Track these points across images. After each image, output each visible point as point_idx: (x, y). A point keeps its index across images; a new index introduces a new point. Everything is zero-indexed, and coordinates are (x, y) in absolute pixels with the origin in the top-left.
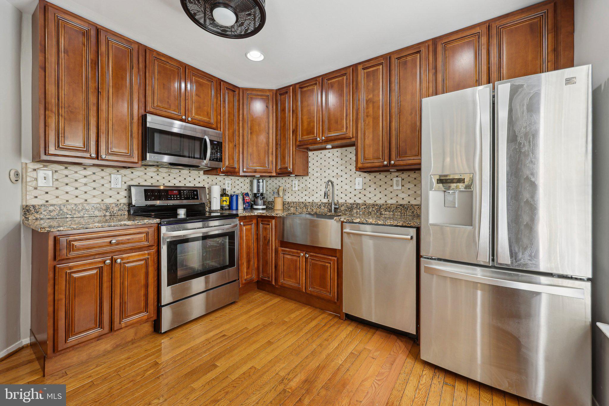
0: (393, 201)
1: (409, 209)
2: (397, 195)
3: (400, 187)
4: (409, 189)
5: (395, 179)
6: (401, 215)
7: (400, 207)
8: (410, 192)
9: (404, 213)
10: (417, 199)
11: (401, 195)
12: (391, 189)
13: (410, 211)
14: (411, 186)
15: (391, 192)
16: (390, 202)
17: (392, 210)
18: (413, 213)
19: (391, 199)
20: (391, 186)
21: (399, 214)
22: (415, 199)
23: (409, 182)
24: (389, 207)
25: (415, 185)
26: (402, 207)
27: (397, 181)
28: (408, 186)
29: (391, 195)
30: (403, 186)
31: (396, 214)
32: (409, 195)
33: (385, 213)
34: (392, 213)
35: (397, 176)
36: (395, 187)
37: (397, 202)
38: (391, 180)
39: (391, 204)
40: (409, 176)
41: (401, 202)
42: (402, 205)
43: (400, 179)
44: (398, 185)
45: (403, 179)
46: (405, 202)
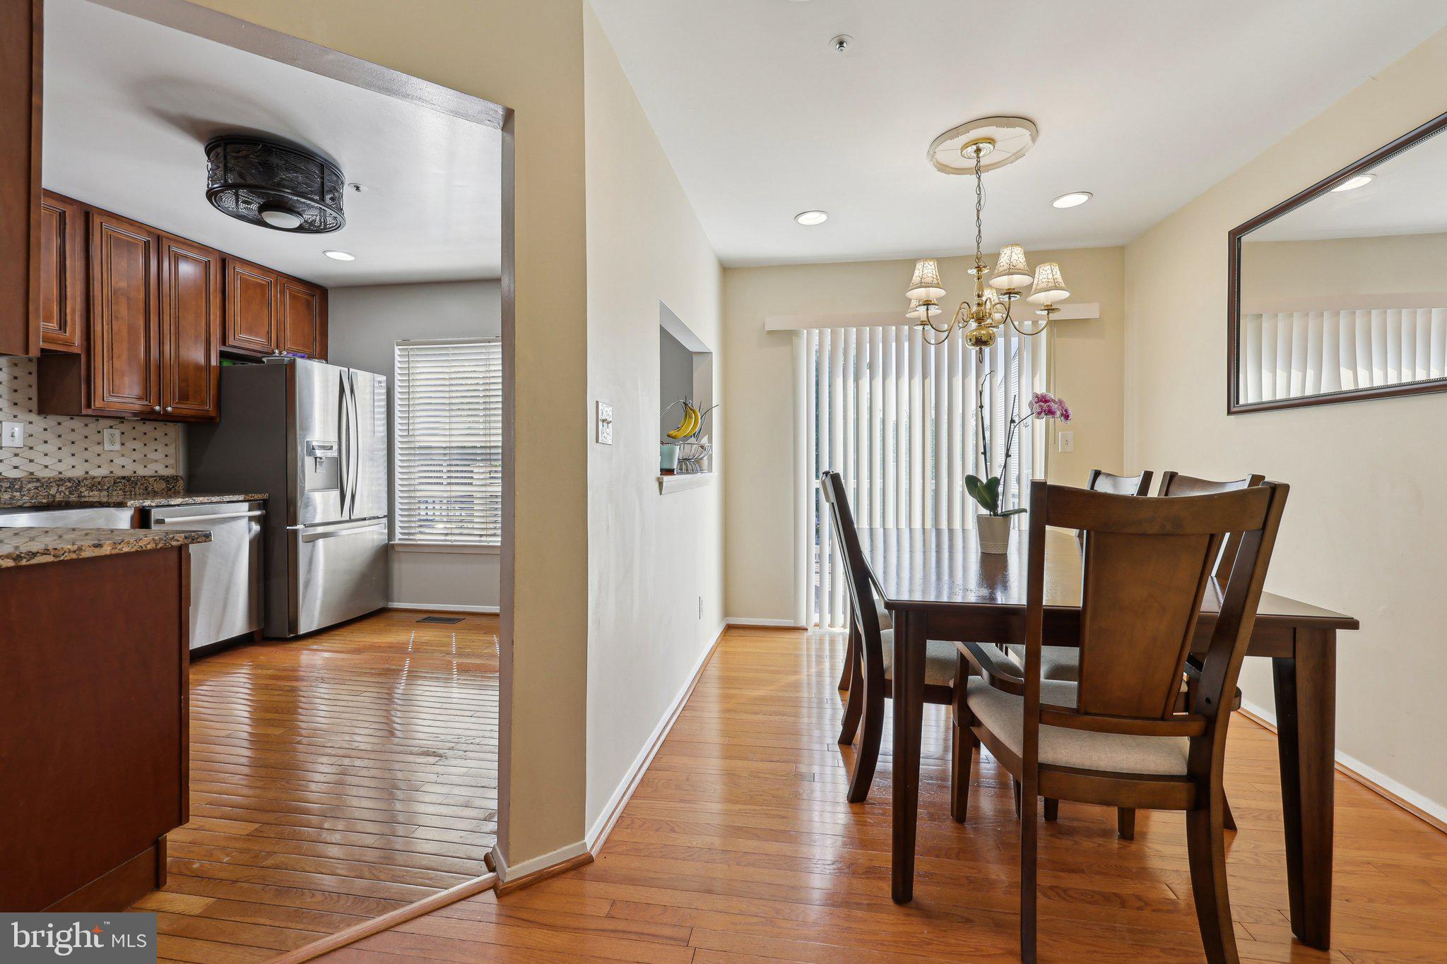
0: (103, 472)
1: (139, 484)
2: (112, 461)
3: (117, 447)
4: (134, 450)
5: (107, 432)
6: (125, 495)
7: (123, 481)
8: (136, 456)
9: (131, 492)
10: (148, 466)
11: (119, 461)
12: (98, 449)
13: (142, 487)
14: (138, 445)
15: (99, 455)
16: (95, 472)
17: (106, 487)
18: (147, 489)
19: (99, 467)
20: (99, 444)
21: (121, 492)
22: (145, 467)
23: (134, 439)
24: (99, 483)
25: (145, 445)
26: (126, 482)
27: (112, 435)
28: (131, 445)
29: (97, 461)
30: (123, 444)
31: (114, 493)
32: (134, 461)
33: (91, 494)
34: (105, 493)
35: (111, 427)
36: (107, 447)
37: (111, 472)
38: (99, 432)
39: (103, 477)
40: (134, 428)
41: (119, 473)
42: (124, 478)
43: (117, 433)
44: (113, 443)
45: (123, 433)
46: (127, 472)
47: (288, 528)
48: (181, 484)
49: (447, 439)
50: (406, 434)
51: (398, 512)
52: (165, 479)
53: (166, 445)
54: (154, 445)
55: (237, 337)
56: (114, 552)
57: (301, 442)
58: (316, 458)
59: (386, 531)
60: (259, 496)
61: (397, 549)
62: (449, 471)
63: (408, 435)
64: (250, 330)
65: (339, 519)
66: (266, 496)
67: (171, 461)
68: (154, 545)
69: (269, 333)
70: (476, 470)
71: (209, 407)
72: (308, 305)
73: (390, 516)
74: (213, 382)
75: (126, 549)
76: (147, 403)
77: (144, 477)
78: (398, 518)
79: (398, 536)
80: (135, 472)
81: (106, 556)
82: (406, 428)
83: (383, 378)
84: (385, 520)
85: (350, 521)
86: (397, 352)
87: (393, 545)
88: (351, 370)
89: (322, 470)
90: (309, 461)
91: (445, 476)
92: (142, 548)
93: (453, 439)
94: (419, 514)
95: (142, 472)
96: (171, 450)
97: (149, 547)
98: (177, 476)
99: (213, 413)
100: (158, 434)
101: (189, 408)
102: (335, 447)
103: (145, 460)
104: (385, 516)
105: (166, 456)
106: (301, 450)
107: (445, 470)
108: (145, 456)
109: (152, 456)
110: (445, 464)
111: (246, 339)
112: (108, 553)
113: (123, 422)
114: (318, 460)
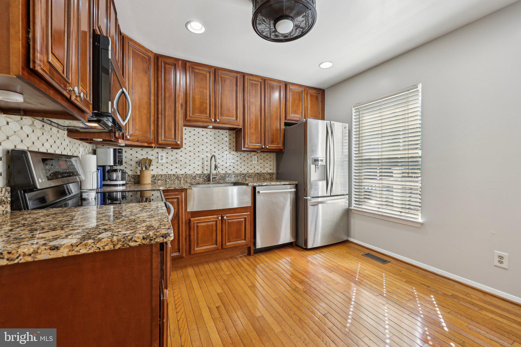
2: (255, 167)
3: (256, 162)
4: (261, 163)
5: (253, 157)
7: (257, 175)
8: (262, 165)
9: (260, 179)
11: (257, 167)
12: (251, 163)
14: (262, 161)
15: (251, 165)
16: (251, 172)
17: (253, 177)
18: (264, 178)
19: (251, 169)
20: (251, 161)
21: (257, 179)
22: (264, 169)
23: (261, 159)
24: (251, 175)
25: (264, 161)
28: (260, 161)
29: (251, 167)
30: (258, 161)
31: (255, 179)
32: (261, 167)
33: (249, 179)
34: (252, 179)
35: (254, 155)
36: (253, 162)
37: (255, 171)
38: (251, 157)
40: (261, 155)
41: (257, 172)
42: (258, 173)
43: (256, 157)
44: (255, 160)
45: (258, 157)
46: (259, 172)
47: (304, 197)
48: (274, 176)
49: (380, 154)
50: (358, 152)
51: (353, 193)
52: (270, 174)
53: (270, 161)
54: (267, 161)
55: (290, 115)
56: (71, 254)
57: (309, 158)
58: (316, 165)
59: (348, 202)
60: (293, 183)
61: (353, 211)
62: (381, 172)
63: (359, 153)
64: (295, 112)
65: (326, 195)
66: (297, 183)
67: (272, 167)
68: (112, 246)
69: (302, 112)
70: (394, 172)
71: (280, 146)
72: (317, 98)
73: (350, 194)
74: (282, 135)
75: (83, 251)
76: (260, 145)
77: (263, 173)
78: (353, 196)
79: (353, 205)
80: (261, 171)
81: (63, 258)
82: (358, 149)
83: (347, 125)
84: (347, 196)
85: (331, 196)
86: (354, 111)
87: (351, 209)
88: (332, 122)
89: (319, 171)
90: (313, 167)
91: (378, 175)
92: (100, 249)
93: (384, 153)
94: (364, 188)
95: (263, 171)
96: (272, 163)
97: (107, 248)
98: (273, 173)
99: (282, 148)
100: (268, 157)
101: (274, 146)
102: (324, 161)
103: (264, 167)
104: (347, 194)
105: (270, 165)
106: (309, 161)
107: (378, 171)
108: (264, 165)
109: (266, 165)
110: (378, 168)
111: (293, 116)
112: (65, 255)
113: (258, 153)
114: (317, 166)
